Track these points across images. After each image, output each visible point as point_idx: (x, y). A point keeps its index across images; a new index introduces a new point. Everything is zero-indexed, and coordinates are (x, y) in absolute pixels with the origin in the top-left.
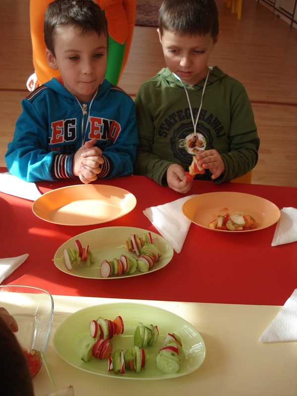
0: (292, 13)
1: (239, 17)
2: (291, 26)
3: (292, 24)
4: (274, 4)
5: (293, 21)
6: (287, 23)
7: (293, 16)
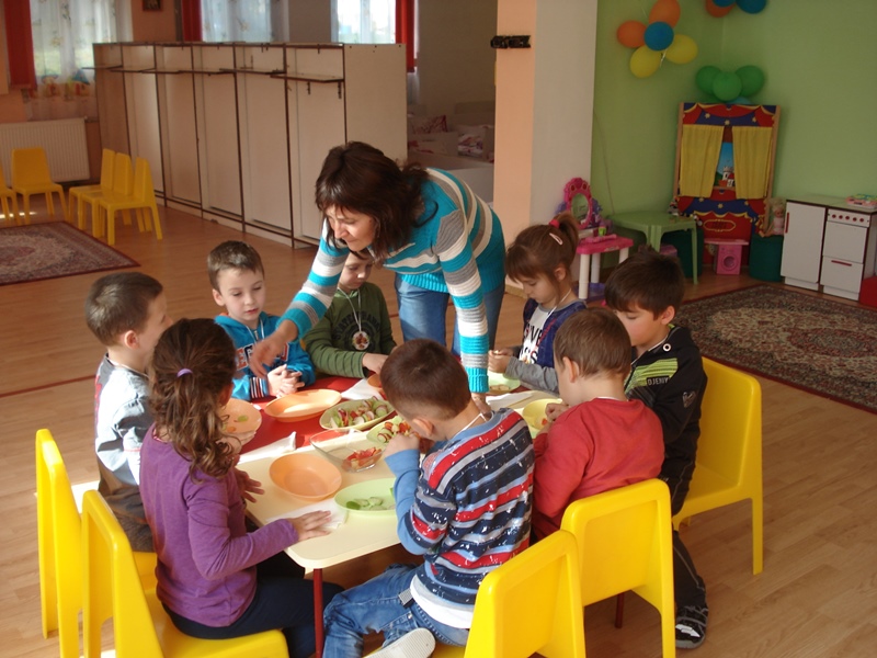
0: (240, 213)
1: (159, 235)
2: (244, 231)
3: (244, 228)
4: (201, 204)
5: (244, 223)
6: (235, 230)
7: (243, 216)
